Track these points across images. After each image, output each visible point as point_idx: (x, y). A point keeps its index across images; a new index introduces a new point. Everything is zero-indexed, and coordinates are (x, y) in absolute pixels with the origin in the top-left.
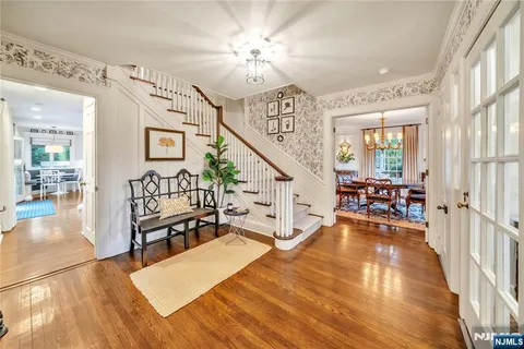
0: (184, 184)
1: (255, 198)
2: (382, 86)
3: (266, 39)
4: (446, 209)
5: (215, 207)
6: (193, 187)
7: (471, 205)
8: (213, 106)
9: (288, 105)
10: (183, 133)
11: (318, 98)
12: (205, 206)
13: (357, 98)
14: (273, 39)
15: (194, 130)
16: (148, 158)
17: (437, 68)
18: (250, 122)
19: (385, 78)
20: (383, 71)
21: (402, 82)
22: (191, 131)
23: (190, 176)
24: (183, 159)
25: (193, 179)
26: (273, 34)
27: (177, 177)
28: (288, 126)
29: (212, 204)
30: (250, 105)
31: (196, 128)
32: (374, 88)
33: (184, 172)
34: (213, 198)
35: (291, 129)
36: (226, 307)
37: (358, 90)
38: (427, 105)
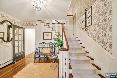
16: (44, 39)
33: (51, 42)
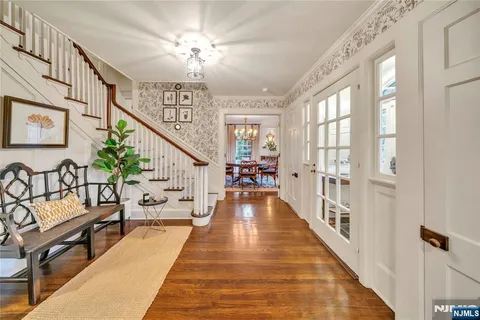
0: (68, 179)
1: (165, 185)
2: (258, 98)
3: (213, 46)
4: (296, 175)
5: (118, 201)
6: (81, 181)
7: (318, 170)
8: (104, 83)
9: (186, 97)
10: (67, 111)
11: (215, 97)
12: (99, 203)
13: (243, 103)
14: (218, 48)
15: (81, 108)
16: (7, 144)
17: (287, 95)
18: (140, 107)
19: (265, 94)
20: (265, 90)
21: (269, 98)
22: (76, 109)
23: (76, 167)
24: (65, 145)
25: (81, 172)
26: (221, 44)
27: (59, 170)
28: (186, 117)
29: (113, 198)
30: (140, 88)
31: (83, 106)
32: (255, 98)
33: (67, 163)
34: (114, 192)
35: (189, 119)
36: (192, 285)
37: (245, 98)
38: (279, 115)
